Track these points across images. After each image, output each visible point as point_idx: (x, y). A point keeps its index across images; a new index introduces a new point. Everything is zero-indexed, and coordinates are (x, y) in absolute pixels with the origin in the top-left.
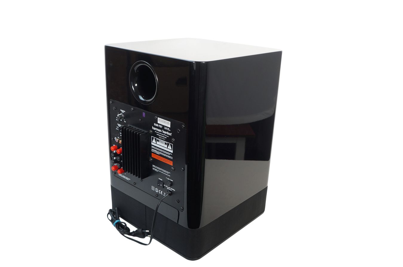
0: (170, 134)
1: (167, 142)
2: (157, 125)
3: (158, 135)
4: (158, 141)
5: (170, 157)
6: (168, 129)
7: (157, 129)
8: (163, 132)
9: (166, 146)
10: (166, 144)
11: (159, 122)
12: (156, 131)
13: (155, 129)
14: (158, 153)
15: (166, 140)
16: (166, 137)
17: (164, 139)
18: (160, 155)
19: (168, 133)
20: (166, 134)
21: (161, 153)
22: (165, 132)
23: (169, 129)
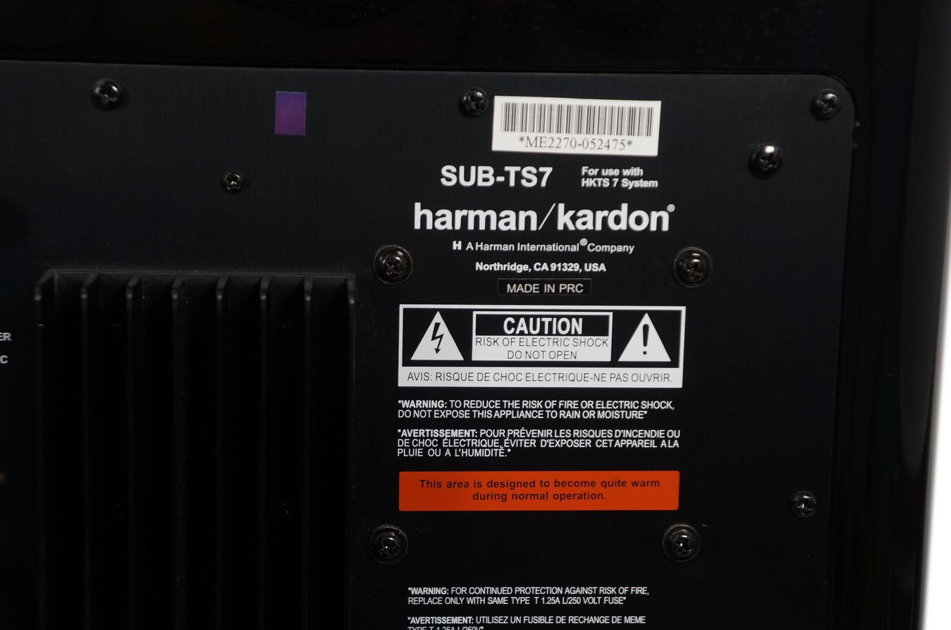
0: (658, 220)
1: (606, 311)
2: (483, 176)
3: (497, 266)
4: (492, 326)
5: (643, 439)
6: (634, 179)
7: (480, 217)
8: (564, 219)
9: (600, 348)
10: (593, 327)
11: (503, 141)
12: (464, 234)
13: (447, 220)
14: (487, 446)
15: (594, 290)
16: (598, 258)
17: (571, 288)
18: (520, 459)
19: (624, 218)
20: (606, 236)
21: (525, 438)
22: (589, 220)
23: (637, 171)
